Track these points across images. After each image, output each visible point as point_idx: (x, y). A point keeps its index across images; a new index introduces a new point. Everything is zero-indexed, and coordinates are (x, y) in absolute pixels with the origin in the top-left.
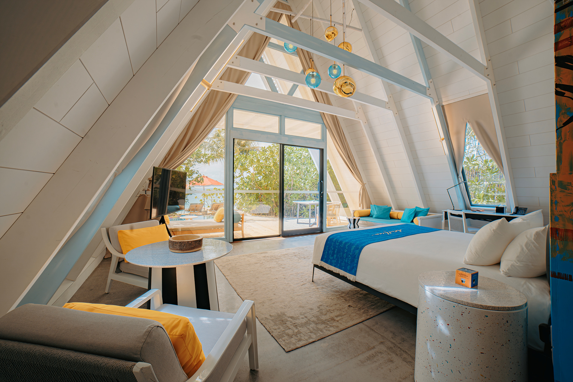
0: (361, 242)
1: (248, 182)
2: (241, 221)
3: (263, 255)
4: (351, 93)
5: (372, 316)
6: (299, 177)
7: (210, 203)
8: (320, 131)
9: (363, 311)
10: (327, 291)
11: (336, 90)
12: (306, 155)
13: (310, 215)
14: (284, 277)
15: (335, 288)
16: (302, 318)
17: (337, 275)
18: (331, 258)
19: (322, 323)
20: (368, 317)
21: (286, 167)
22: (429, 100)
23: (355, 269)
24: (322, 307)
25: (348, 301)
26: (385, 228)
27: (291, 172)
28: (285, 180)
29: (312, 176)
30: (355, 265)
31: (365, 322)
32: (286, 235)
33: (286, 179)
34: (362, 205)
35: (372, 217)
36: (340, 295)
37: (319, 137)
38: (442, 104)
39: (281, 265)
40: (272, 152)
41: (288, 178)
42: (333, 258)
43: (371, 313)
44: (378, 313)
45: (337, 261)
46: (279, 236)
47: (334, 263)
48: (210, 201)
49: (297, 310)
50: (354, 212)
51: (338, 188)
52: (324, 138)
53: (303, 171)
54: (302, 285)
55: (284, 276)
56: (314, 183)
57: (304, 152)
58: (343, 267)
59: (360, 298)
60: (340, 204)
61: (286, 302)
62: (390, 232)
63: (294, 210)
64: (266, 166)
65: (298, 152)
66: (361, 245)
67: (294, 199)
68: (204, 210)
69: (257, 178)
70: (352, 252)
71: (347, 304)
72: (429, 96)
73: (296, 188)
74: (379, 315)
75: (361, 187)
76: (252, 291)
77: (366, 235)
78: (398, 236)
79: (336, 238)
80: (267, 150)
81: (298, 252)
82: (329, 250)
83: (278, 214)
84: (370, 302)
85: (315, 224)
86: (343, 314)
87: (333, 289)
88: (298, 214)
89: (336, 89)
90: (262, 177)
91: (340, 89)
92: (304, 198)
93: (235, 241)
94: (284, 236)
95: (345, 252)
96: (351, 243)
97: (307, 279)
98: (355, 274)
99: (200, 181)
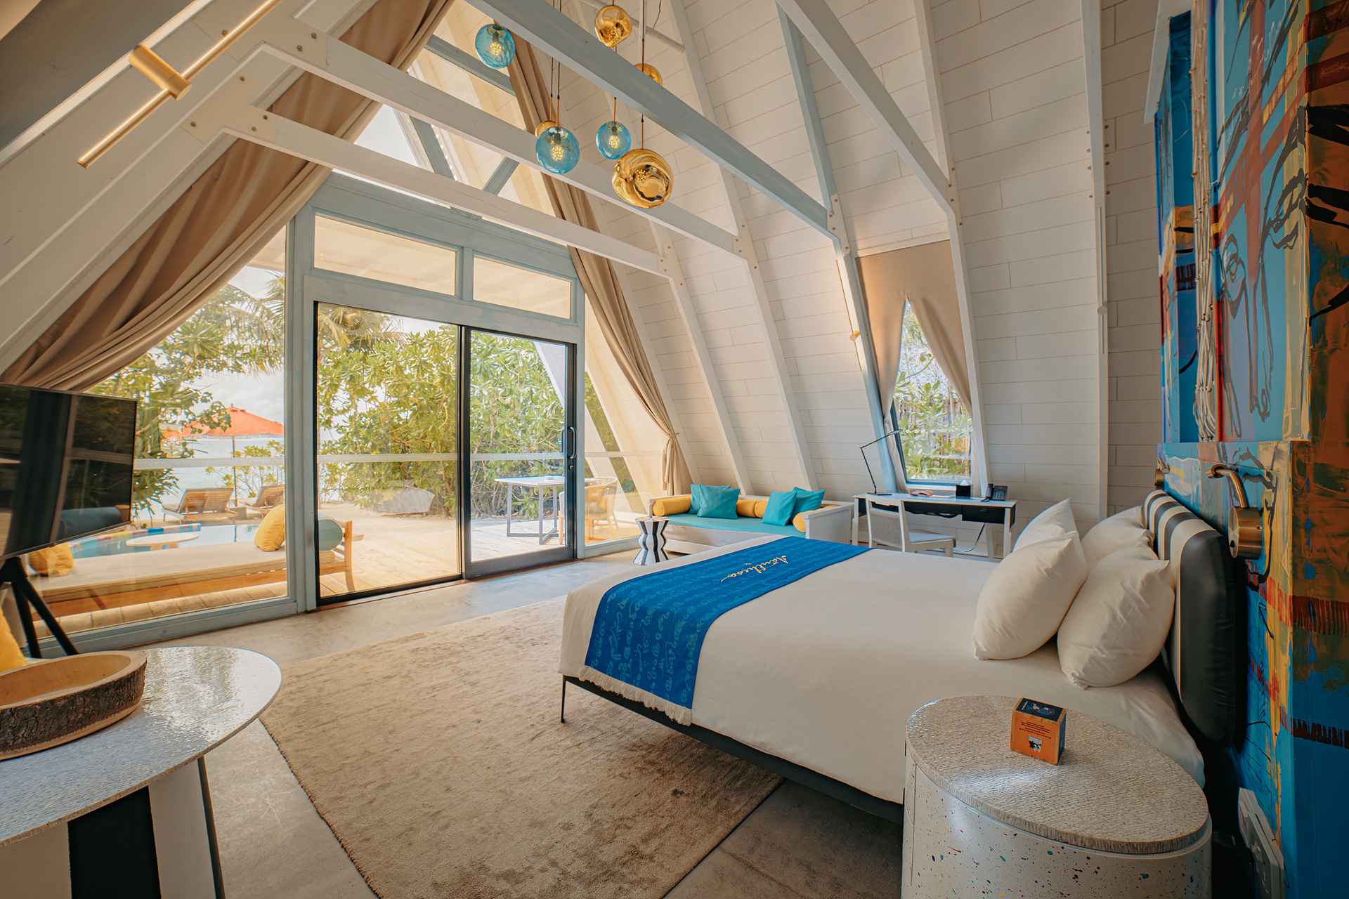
0: (699, 606)
1: (371, 426)
2: (343, 544)
3: (412, 645)
4: (659, 197)
5: (741, 816)
6: (509, 415)
7: (257, 485)
8: (568, 298)
9: (714, 803)
10: (608, 749)
11: (619, 184)
12: (530, 359)
13: (541, 512)
14: (477, 717)
15: (628, 737)
16: (543, 870)
17: (638, 707)
18: (616, 657)
19: (605, 877)
20: (733, 823)
21: (475, 390)
22: (829, 242)
23: (689, 690)
24: (598, 814)
25: (668, 776)
26: (746, 553)
27: (489, 402)
28: (473, 422)
29: (545, 411)
30: (688, 677)
31: (727, 844)
32: (475, 573)
33: (476, 419)
34: (669, 485)
35: (695, 513)
36: (643, 757)
37: (565, 314)
38: (857, 254)
39: (468, 674)
40: (437, 347)
41: (481, 417)
42: (622, 657)
43: (737, 809)
44: (755, 801)
45: (635, 665)
46: (459, 578)
47: (624, 670)
48: (257, 480)
49: (524, 840)
50: (653, 503)
51: (611, 445)
52: (577, 317)
53: (521, 401)
54: (533, 739)
55: (476, 712)
56: (549, 430)
57: (525, 352)
58: (654, 684)
59: (700, 757)
60: (616, 483)
61: (487, 814)
62: (761, 566)
63: (497, 499)
64: (422, 385)
65: (508, 351)
66: (702, 619)
67: (498, 470)
68: (234, 506)
69: (398, 415)
70: (676, 639)
71: (668, 787)
72: (831, 230)
73: (504, 442)
74: (759, 809)
75: (667, 441)
76: (371, 787)
77: (706, 580)
78: (785, 576)
79: (627, 599)
80: (425, 341)
81: (514, 625)
82: (608, 633)
83: (454, 509)
84: (729, 769)
85: (553, 535)
86: (663, 827)
87: (622, 740)
88: (509, 510)
89: (620, 182)
90: (410, 412)
91: (631, 183)
92: (524, 469)
93: (327, 604)
94: (472, 579)
95: (658, 639)
96: (672, 614)
97: (547, 716)
98: (689, 705)
99: (218, 425)
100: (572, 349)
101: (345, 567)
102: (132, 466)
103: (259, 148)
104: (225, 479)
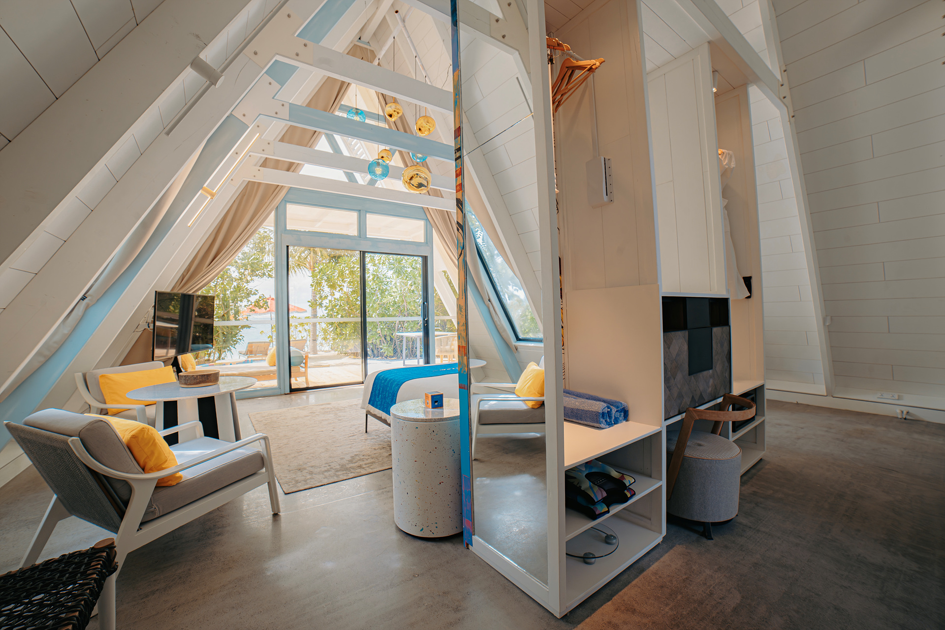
2: (304, 363)
8: (422, 231)
16: (325, 467)
18: (377, 400)
19: (344, 470)
27: (402, 289)
30: (391, 404)
37: (422, 239)
45: (382, 402)
46: (362, 383)
47: (376, 405)
52: (429, 241)
54: (350, 436)
70: (392, 389)
86: (376, 462)
88: (404, 352)
91: (409, 183)
93: (293, 391)
95: (388, 390)
99: (262, 307)
100: (425, 259)
101: (305, 374)
102: (213, 324)
103: (259, 183)
104: (269, 338)
